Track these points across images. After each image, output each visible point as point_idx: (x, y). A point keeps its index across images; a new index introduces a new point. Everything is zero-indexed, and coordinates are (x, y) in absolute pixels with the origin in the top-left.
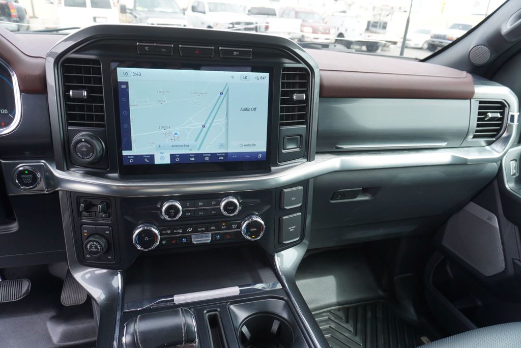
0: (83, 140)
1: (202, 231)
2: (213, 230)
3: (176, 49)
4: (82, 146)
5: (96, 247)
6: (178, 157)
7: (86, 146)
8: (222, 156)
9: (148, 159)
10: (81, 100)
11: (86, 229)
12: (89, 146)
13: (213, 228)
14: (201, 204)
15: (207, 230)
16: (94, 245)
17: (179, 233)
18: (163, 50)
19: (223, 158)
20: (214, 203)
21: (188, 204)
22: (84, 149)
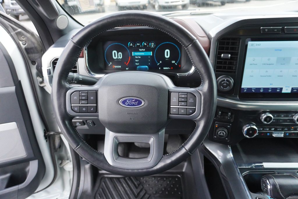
0: (226, 80)
1: (280, 131)
2: (286, 130)
3: (283, 29)
4: (224, 83)
5: (223, 134)
6: (271, 90)
7: (226, 83)
8: (296, 89)
9: (254, 90)
10: (227, 59)
11: (217, 123)
12: (228, 83)
13: (286, 129)
14: (282, 116)
15: (282, 130)
16: (222, 132)
17: (267, 130)
18: (275, 30)
19: (296, 91)
20: (290, 116)
21: (275, 116)
22: (225, 84)
